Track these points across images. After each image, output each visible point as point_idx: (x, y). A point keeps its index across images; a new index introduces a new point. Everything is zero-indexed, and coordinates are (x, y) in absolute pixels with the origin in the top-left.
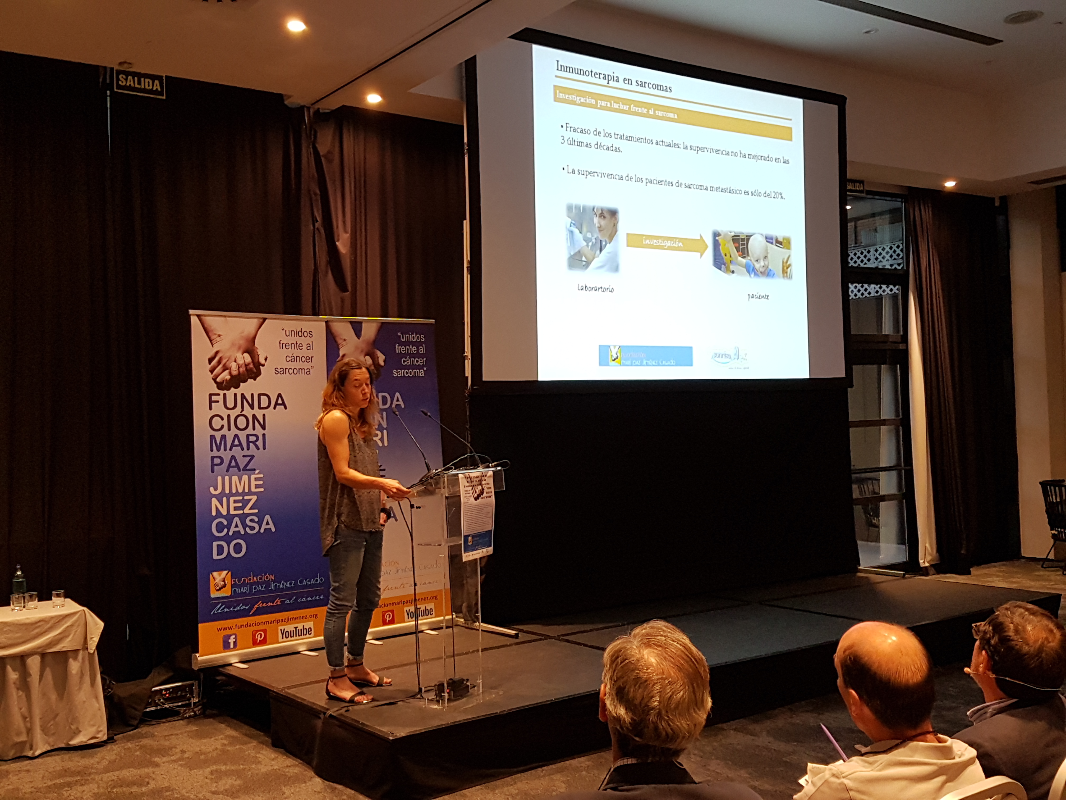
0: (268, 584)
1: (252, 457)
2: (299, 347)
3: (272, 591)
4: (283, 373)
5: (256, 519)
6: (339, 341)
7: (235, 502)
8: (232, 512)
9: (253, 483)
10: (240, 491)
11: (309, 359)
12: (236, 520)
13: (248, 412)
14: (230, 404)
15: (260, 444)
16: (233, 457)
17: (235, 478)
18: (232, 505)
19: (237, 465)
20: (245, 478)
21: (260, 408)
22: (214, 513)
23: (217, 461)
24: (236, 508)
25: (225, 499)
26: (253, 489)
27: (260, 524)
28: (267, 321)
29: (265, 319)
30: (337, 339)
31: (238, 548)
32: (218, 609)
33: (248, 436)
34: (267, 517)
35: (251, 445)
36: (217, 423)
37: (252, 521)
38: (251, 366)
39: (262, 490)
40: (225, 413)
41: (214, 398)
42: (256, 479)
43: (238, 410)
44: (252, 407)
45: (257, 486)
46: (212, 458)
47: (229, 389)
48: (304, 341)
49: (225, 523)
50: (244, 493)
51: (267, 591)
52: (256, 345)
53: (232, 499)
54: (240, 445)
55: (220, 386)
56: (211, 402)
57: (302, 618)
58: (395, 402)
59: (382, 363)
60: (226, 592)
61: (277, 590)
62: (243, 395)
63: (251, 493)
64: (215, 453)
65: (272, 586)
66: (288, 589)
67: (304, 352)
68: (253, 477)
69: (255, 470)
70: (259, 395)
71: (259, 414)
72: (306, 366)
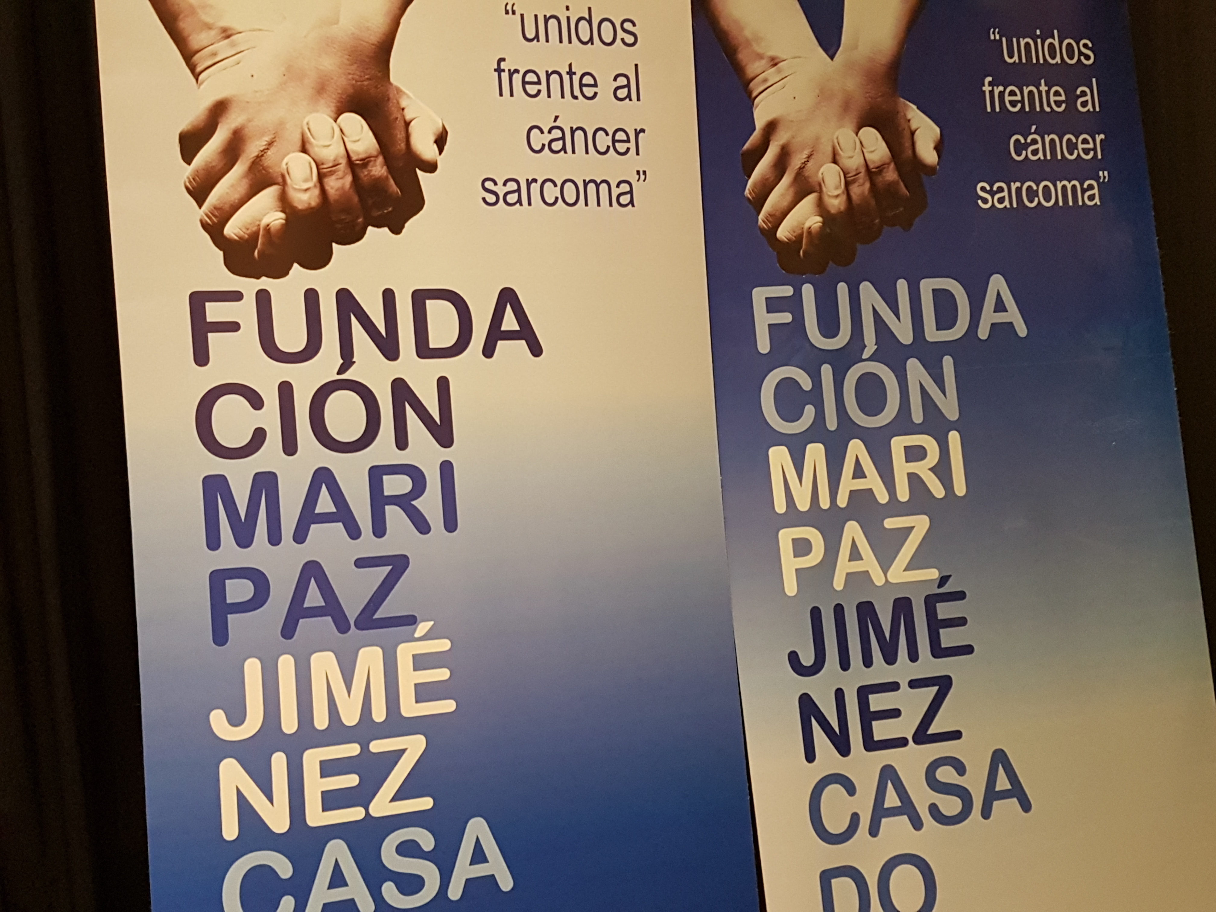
1: (399, 564)
2: (584, 86)
4: (519, 201)
5: (427, 842)
6: (753, 68)
7: (328, 768)
8: (315, 816)
9: (408, 679)
10: (350, 717)
11: (625, 141)
12: (336, 850)
13: (372, 369)
14: (290, 336)
15: (429, 505)
16: (312, 571)
17: (324, 664)
18: (314, 786)
19: (332, 606)
20: (370, 658)
21: (424, 351)
22: (231, 831)
23: (239, 590)
24: (331, 800)
25: (279, 762)
26: (409, 708)
27: (444, 859)
30: (743, 57)
33: (376, 473)
34: (477, 828)
35: (392, 512)
36: (233, 421)
37: (406, 849)
38: (378, 169)
39: (448, 706)
40: (267, 376)
41: (214, 311)
42: (420, 662)
43: (326, 364)
44: (389, 348)
45: (424, 693)
46: (218, 579)
47: (280, 273)
48: (603, 62)
49: (285, 870)
50: (366, 729)
52: (395, 78)
53: (312, 758)
54: (343, 513)
55: (240, 257)
56: (201, 328)
58: (988, 314)
59: (930, 157)
63: (396, 725)
64: (230, 555)
67: (605, 111)
68: (406, 653)
69: (411, 621)
70: (419, 298)
71: (423, 378)
72: (614, 168)
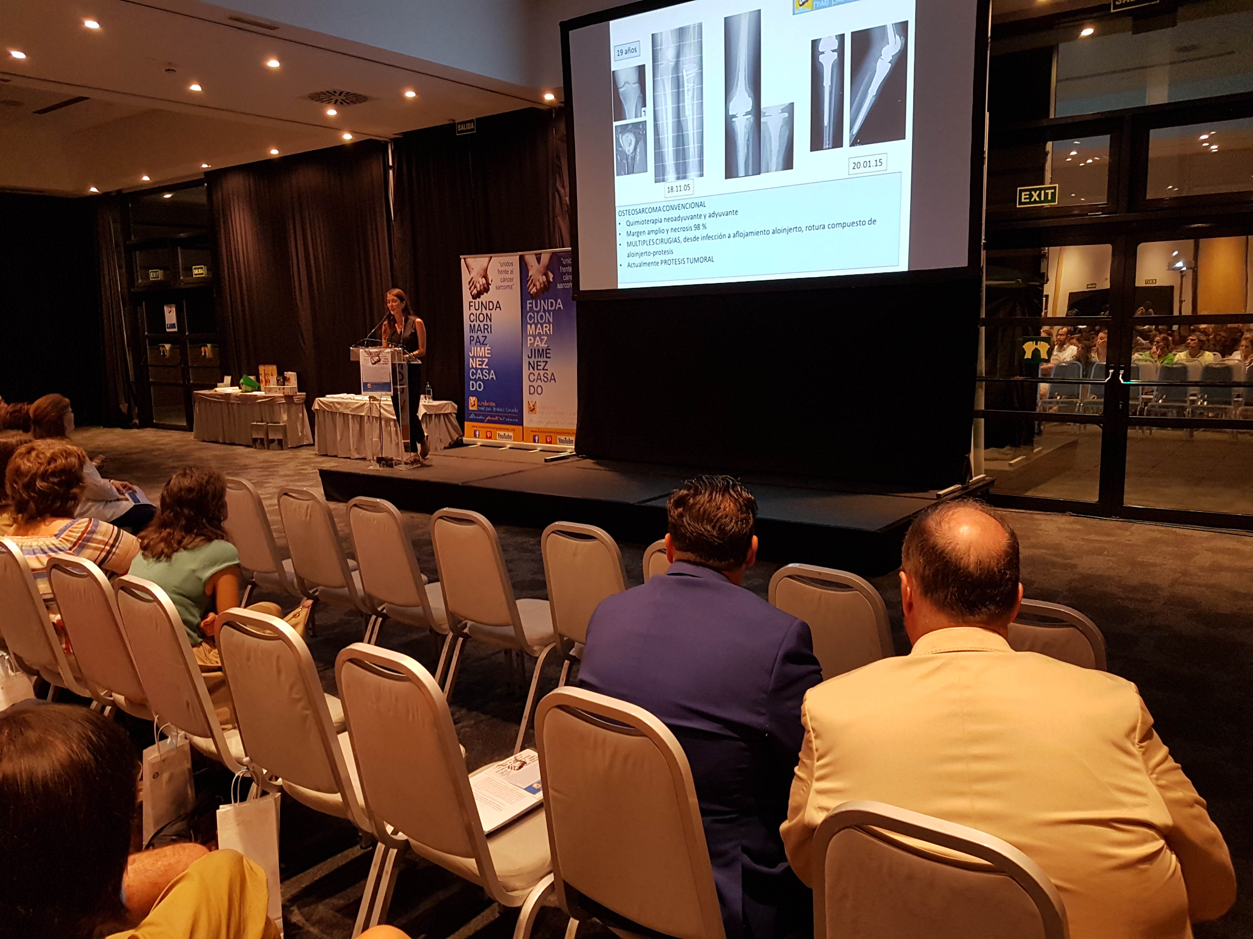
0: (492, 407)
1: (486, 337)
2: (506, 272)
3: (494, 412)
5: (487, 372)
6: (529, 267)
7: (479, 361)
8: (478, 367)
9: (486, 351)
10: (481, 355)
11: (511, 280)
12: (479, 371)
13: (484, 312)
14: (477, 308)
15: (489, 330)
16: (478, 336)
17: (479, 348)
18: (478, 363)
19: (480, 342)
20: (483, 348)
21: (489, 309)
22: (471, 366)
23: (472, 338)
24: (479, 365)
25: (475, 359)
26: (487, 355)
27: (489, 374)
28: (493, 258)
29: (491, 257)
30: (528, 266)
31: (480, 386)
32: (472, 416)
33: (484, 325)
34: (492, 371)
35: (486, 331)
36: (472, 318)
37: (486, 372)
38: (486, 285)
39: (490, 356)
40: (475, 312)
41: (471, 304)
42: (488, 350)
43: (479, 311)
44: (486, 309)
45: (488, 353)
46: (471, 336)
47: (476, 299)
48: (509, 269)
49: (475, 372)
50: (482, 357)
51: (492, 411)
52: (488, 273)
53: (477, 359)
54: (481, 330)
55: (474, 297)
56: (470, 306)
57: (508, 430)
58: (558, 306)
59: (551, 280)
60: (475, 408)
61: (497, 412)
62: (482, 303)
63: (485, 357)
64: (471, 334)
65: (494, 409)
66: (501, 412)
67: (509, 276)
68: (486, 348)
69: (487, 344)
70: (489, 302)
71: (489, 312)
72: (510, 284)
